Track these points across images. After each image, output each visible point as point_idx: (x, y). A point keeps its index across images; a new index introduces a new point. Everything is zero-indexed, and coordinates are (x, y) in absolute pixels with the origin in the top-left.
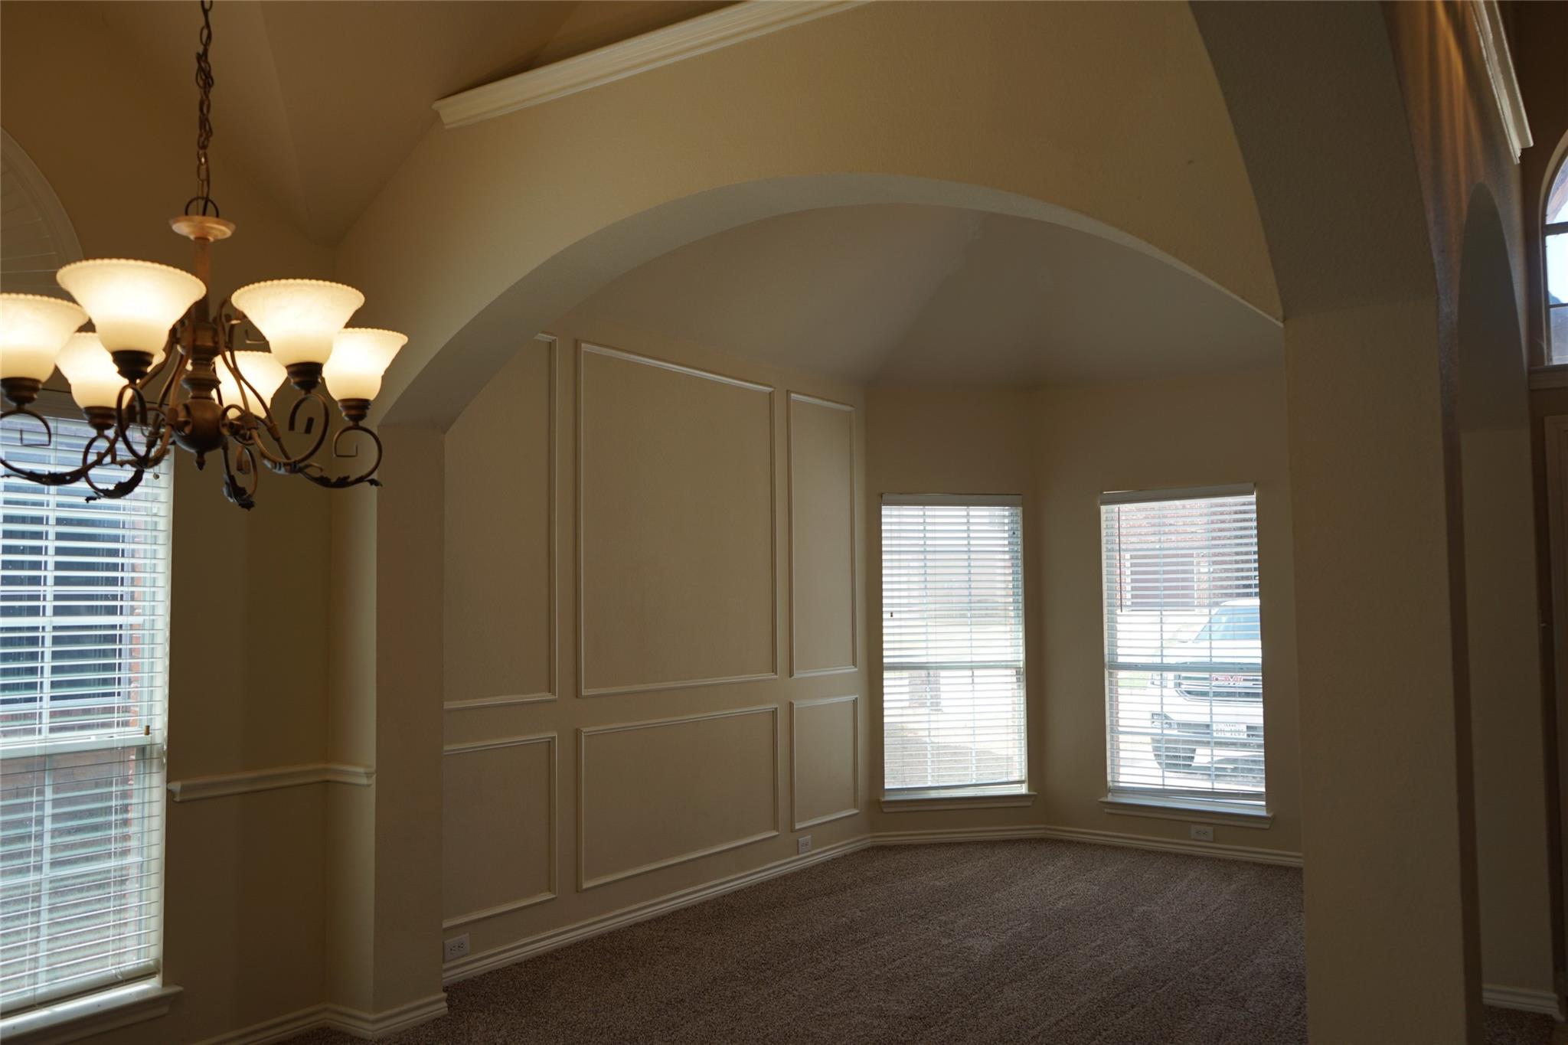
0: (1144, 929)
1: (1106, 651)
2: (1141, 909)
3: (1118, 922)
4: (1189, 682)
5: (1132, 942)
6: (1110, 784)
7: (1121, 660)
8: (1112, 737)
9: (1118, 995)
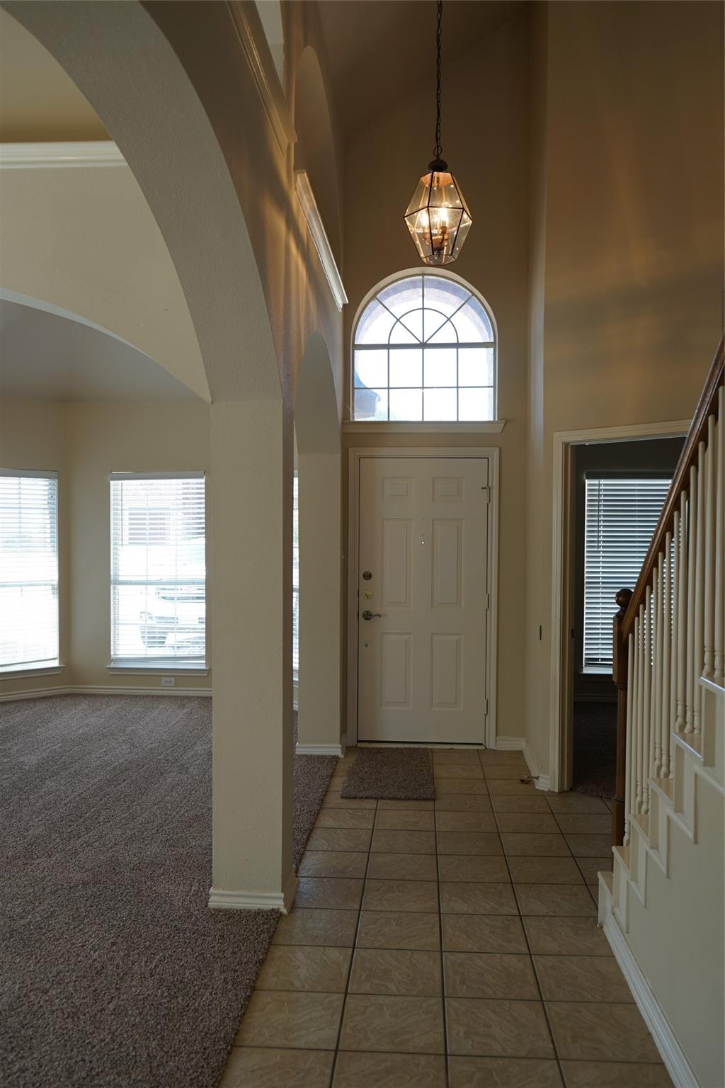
0: (132, 739)
1: (112, 573)
2: (130, 728)
3: (116, 737)
4: (164, 591)
5: (124, 747)
6: (113, 656)
7: (121, 579)
8: (115, 627)
9: (115, 776)
